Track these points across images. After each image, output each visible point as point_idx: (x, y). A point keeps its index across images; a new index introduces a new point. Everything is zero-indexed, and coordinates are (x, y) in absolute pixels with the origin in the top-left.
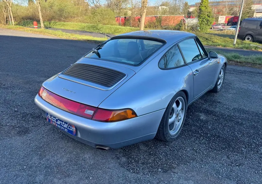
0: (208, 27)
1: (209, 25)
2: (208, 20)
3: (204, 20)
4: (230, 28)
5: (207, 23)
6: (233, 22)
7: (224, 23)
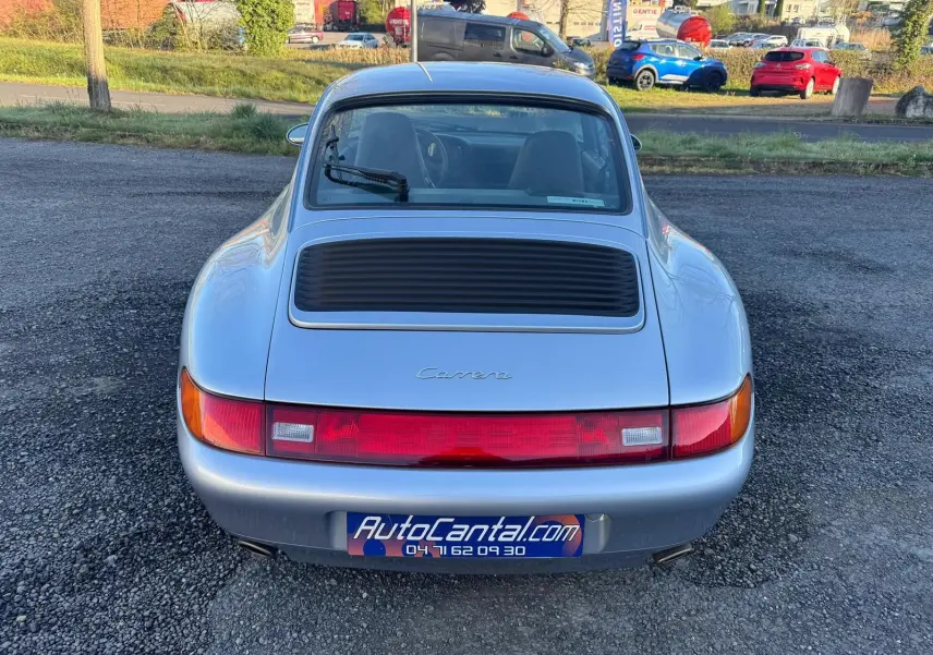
0: (278, 38)
1: (281, 31)
2: (273, 12)
3: (260, 10)
4: (346, 39)
5: (273, 22)
6: (340, 21)
7: (314, 22)
